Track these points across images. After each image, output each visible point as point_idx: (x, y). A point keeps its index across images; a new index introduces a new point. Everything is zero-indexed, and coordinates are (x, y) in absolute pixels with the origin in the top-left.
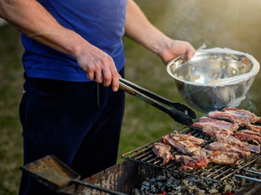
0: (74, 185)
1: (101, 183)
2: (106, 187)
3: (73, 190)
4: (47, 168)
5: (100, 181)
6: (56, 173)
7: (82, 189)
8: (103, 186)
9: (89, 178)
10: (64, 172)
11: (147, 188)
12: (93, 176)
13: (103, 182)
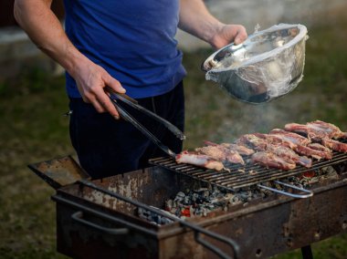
0: (77, 186)
1: (118, 188)
2: (125, 193)
3: (77, 191)
4: (60, 168)
5: (117, 185)
6: (68, 174)
7: (91, 192)
8: (122, 192)
9: (99, 181)
10: (79, 173)
11: (181, 199)
12: (105, 179)
13: (122, 187)
